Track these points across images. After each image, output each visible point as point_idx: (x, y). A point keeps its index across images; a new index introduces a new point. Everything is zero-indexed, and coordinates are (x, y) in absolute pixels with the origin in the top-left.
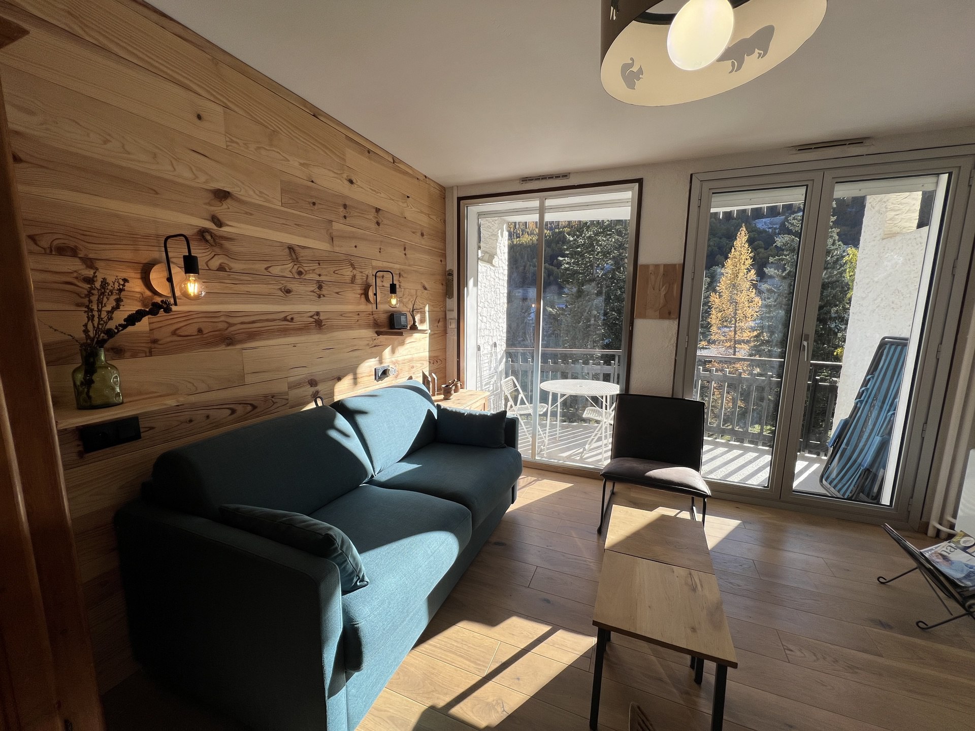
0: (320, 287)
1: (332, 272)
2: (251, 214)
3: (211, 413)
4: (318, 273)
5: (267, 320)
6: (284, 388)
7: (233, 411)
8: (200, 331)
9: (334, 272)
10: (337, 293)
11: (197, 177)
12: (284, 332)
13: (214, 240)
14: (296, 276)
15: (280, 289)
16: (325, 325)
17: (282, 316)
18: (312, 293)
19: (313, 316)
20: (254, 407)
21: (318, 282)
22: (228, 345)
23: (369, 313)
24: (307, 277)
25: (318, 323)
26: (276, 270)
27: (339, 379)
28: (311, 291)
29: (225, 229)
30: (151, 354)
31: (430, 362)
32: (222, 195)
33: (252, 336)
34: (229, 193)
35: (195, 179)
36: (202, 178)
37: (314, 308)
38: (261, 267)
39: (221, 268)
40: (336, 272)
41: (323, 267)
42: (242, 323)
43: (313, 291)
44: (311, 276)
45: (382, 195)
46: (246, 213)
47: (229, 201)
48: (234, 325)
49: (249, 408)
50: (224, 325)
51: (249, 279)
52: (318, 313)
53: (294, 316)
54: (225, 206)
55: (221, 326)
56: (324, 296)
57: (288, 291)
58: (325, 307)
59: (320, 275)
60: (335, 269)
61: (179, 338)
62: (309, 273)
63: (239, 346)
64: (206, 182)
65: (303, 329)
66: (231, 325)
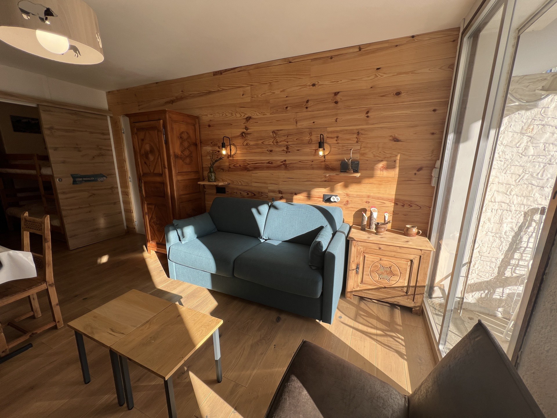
0: (287, 148)
1: (295, 140)
2: (258, 122)
3: (242, 192)
4: (287, 141)
5: (262, 163)
7: (248, 194)
8: (240, 165)
10: (298, 150)
11: (241, 116)
12: (268, 168)
13: (245, 136)
14: (275, 144)
15: (268, 150)
16: (289, 166)
17: (267, 161)
18: (283, 151)
19: (283, 161)
20: (255, 195)
21: (287, 145)
22: (248, 171)
23: (321, 161)
24: (280, 144)
25: (285, 166)
26: (266, 143)
27: (296, 194)
29: (248, 131)
30: (229, 171)
32: (248, 119)
33: (256, 168)
34: (250, 117)
35: (241, 117)
36: (243, 115)
37: (283, 158)
38: (260, 142)
39: (247, 145)
41: (290, 138)
42: (252, 164)
44: (282, 143)
45: (343, 81)
46: (256, 122)
47: (251, 120)
48: (250, 164)
49: (253, 195)
50: (247, 164)
51: (256, 147)
52: (285, 161)
53: (273, 162)
54: (249, 122)
56: (289, 152)
57: (271, 151)
58: (290, 158)
60: (298, 138)
61: (235, 167)
63: (251, 172)
64: (244, 116)
65: (278, 167)
66: (249, 164)
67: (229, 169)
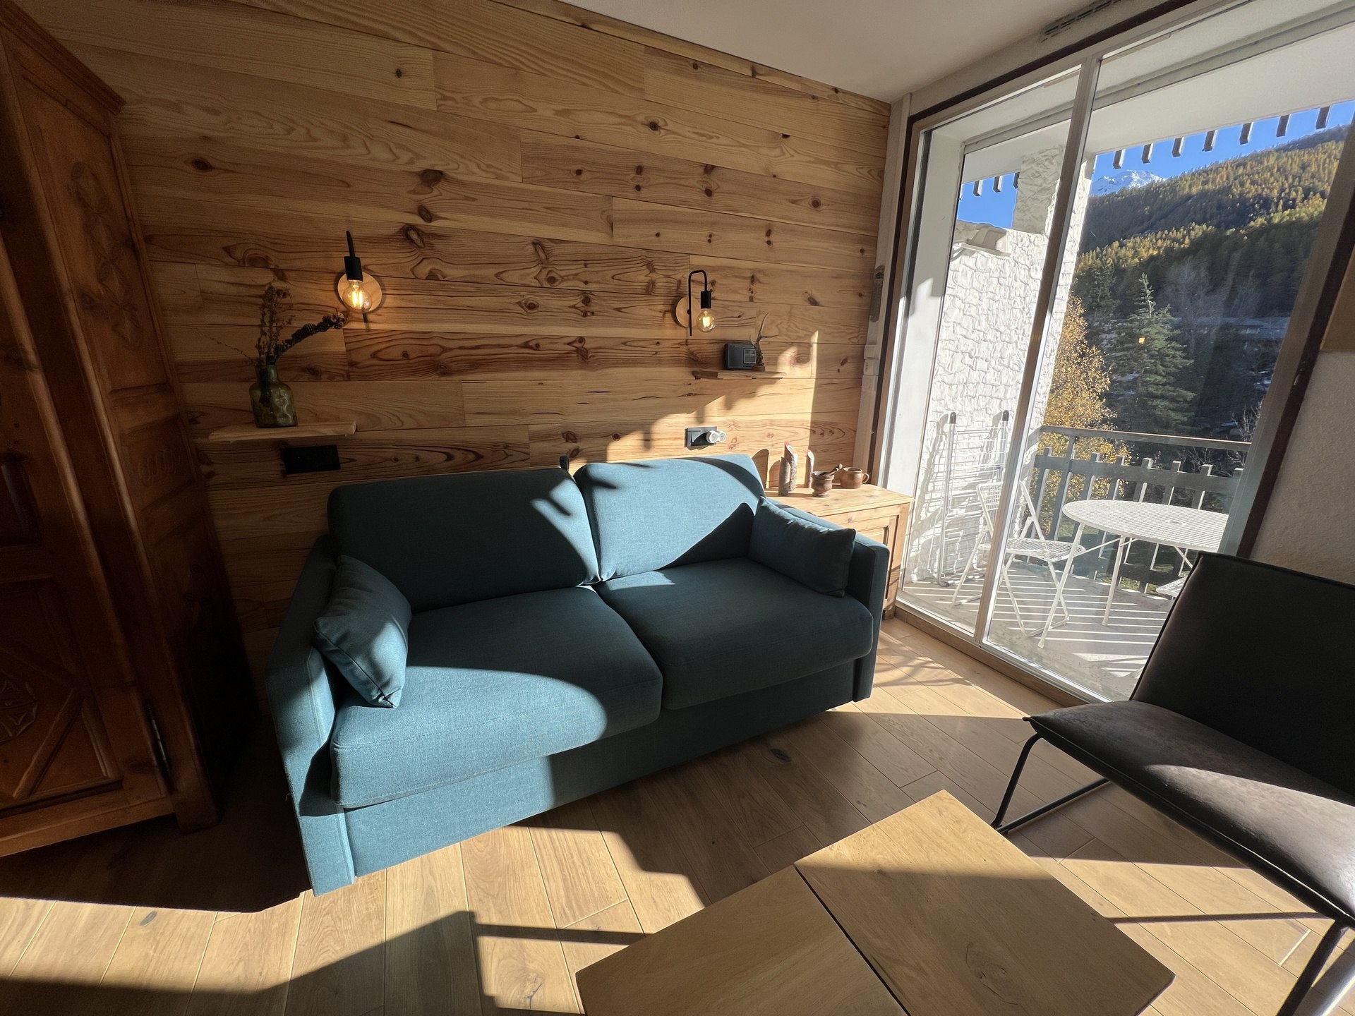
0: (587, 301)
1: (609, 278)
2: (474, 200)
3: (421, 454)
4: (584, 279)
5: (499, 346)
6: (523, 437)
7: (450, 457)
8: (405, 355)
9: (613, 278)
10: (618, 310)
11: (398, 158)
12: (524, 363)
13: (422, 240)
14: (546, 284)
15: (519, 303)
16: (593, 356)
17: (521, 341)
18: (573, 310)
19: (573, 342)
20: (479, 457)
21: (584, 292)
22: (443, 374)
23: (679, 341)
24: (562, 286)
25: (581, 355)
26: (513, 277)
27: (617, 437)
28: (570, 307)
29: (434, 223)
30: (348, 377)
31: (813, 432)
32: (432, 178)
33: (476, 365)
34: (441, 173)
35: (394, 160)
36: (405, 157)
37: (575, 332)
38: (489, 272)
39: (432, 276)
40: (617, 277)
41: (593, 269)
42: (461, 348)
43: (573, 307)
44: (571, 283)
45: (722, 140)
46: (467, 198)
47: (442, 185)
48: (451, 349)
49: (471, 457)
50: (439, 350)
51: (471, 289)
52: (581, 339)
53: (541, 342)
54: (435, 192)
55: (432, 350)
56: (593, 313)
57: (532, 307)
58: (595, 332)
59: (586, 283)
60: (616, 272)
61: (382, 363)
62: (568, 280)
63: (456, 378)
64: (411, 162)
65: (558, 361)
66: (445, 350)
67: (347, 368)
